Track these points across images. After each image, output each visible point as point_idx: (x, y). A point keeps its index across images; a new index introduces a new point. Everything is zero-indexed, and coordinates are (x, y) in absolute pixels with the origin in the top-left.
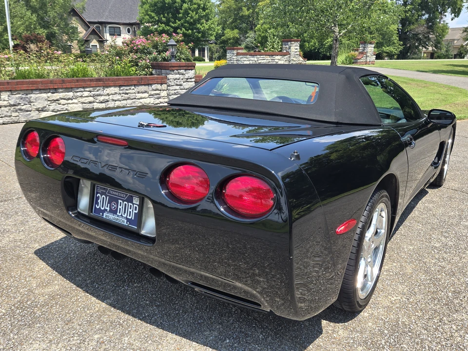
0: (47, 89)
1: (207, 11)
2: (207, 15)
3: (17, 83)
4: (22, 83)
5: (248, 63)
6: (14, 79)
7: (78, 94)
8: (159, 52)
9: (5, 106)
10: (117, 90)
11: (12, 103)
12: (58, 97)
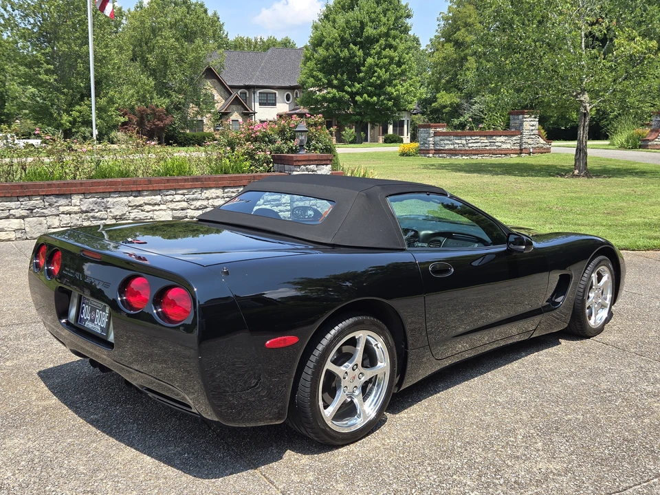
0: (128, 191)
1: (403, 67)
2: (403, 73)
3: (93, 184)
4: (99, 184)
5: (452, 147)
6: (92, 178)
7: (169, 198)
8: (286, 140)
9: (76, 213)
10: (219, 192)
11: (84, 209)
12: (142, 202)
